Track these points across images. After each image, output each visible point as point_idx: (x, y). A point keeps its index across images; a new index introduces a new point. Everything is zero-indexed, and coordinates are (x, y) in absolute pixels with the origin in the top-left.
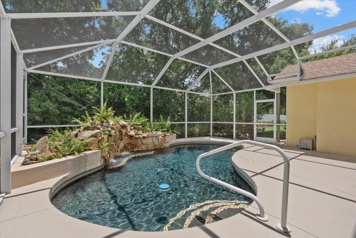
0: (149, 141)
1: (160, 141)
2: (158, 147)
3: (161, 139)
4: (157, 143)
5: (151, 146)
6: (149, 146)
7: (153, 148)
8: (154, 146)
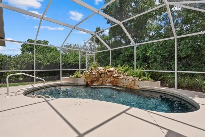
0: (123, 81)
1: (130, 83)
2: (129, 87)
3: (131, 82)
4: (128, 84)
5: (125, 85)
6: (124, 85)
7: (126, 87)
8: (126, 86)
